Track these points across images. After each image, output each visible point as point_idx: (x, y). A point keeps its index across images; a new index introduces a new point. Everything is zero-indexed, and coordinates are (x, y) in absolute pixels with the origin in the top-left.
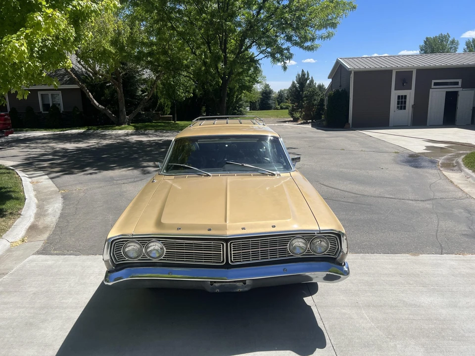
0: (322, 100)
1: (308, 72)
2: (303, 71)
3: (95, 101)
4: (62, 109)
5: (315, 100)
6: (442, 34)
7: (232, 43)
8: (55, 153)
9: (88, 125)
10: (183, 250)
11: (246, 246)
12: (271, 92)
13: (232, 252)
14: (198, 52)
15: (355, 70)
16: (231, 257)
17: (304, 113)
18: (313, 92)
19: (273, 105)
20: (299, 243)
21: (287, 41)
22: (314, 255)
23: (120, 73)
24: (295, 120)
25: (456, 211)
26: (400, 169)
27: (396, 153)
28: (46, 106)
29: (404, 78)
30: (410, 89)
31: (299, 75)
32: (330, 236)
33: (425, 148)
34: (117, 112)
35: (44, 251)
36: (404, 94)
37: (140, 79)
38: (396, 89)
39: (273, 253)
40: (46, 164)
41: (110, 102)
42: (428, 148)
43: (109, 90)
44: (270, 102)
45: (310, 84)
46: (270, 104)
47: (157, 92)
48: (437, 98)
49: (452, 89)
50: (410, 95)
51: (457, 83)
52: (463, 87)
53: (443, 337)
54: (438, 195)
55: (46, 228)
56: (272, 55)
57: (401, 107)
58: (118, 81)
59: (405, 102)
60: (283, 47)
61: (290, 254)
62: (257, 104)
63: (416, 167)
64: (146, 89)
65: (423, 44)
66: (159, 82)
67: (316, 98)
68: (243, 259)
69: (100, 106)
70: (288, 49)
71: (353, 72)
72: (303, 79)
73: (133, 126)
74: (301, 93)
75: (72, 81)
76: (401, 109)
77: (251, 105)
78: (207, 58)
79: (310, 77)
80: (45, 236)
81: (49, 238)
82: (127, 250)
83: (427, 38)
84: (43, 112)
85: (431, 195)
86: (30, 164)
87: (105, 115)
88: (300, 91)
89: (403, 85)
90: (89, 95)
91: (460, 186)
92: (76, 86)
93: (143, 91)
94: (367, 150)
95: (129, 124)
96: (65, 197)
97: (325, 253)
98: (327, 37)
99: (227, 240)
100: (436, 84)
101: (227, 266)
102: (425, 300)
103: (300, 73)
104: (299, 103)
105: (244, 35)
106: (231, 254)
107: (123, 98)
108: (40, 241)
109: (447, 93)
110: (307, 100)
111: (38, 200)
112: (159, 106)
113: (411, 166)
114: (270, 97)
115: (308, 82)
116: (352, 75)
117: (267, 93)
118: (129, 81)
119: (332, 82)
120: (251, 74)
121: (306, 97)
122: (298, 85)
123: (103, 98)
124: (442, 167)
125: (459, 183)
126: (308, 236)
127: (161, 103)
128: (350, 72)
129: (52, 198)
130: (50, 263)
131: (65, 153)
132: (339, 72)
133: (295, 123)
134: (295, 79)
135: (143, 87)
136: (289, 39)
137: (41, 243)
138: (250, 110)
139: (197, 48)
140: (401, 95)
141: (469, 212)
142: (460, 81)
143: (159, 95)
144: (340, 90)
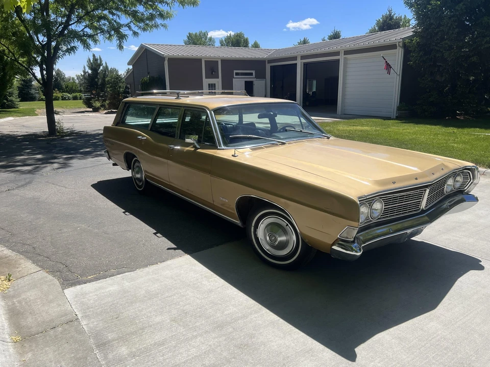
1: (100, 57)
2: (94, 56)
12: (31, 80)
15: (169, 56)
19: (37, 95)
20: (450, 181)
22: (453, 190)
24: (96, 110)
29: (212, 67)
30: (218, 77)
31: (90, 60)
36: (213, 83)
38: (206, 78)
44: (33, 91)
45: (104, 70)
49: (249, 79)
50: (218, 83)
51: (251, 74)
52: (257, 77)
65: (186, 39)
71: (167, 59)
79: (103, 62)
89: (212, 73)
97: (459, 187)
100: (237, 74)
103: (92, 58)
104: (96, 91)
109: (246, 82)
110: (110, 87)
114: (31, 85)
115: (101, 68)
128: (164, 59)
132: (144, 58)
134: (87, 64)
140: (211, 83)
142: (253, 72)
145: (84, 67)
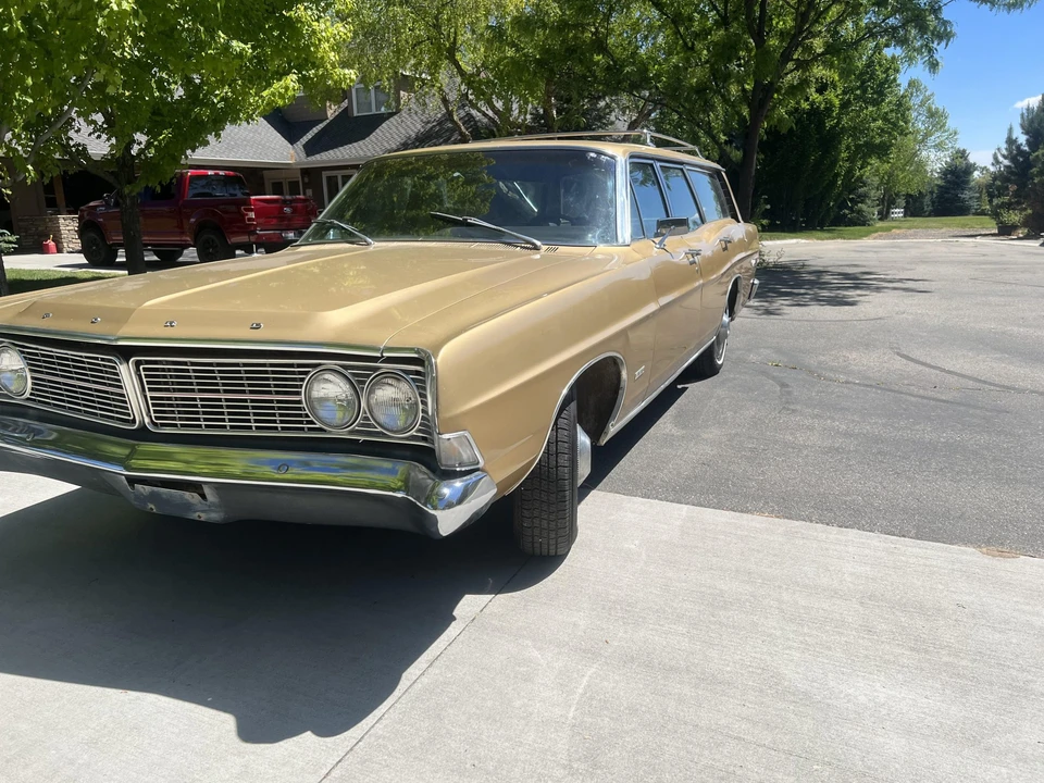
10: (58, 376)
11: (181, 380)
12: (970, 169)
13: (148, 393)
16: (147, 410)
17: (1029, 211)
19: (974, 204)
22: (383, 434)
24: (1005, 231)
44: (966, 195)
46: (963, 201)
62: (927, 200)
68: (181, 418)
74: (1031, 157)
77: (907, 203)
88: (1031, 153)
97: (413, 432)
101: (142, 434)
106: (144, 398)
114: (967, 182)
117: (958, 174)
122: (1022, 139)
133: (1002, 238)
138: (905, 216)
145: (1011, 130)
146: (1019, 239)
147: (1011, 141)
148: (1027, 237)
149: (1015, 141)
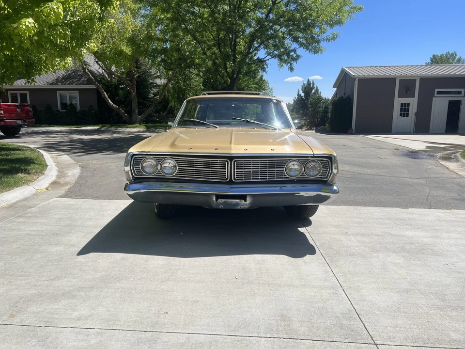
0: (326, 108)
1: (313, 82)
2: (308, 80)
3: (110, 101)
4: (79, 108)
5: (319, 107)
6: (449, 52)
7: (242, 45)
8: (72, 141)
9: (102, 124)
10: (193, 167)
11: (248, 166)
13: (235, 170)
14: (208, 53)
15: (359, 77)
16: (234, 175)
17: (308, 120)
18: (318, 99)
20: (294, 166)
21: (293, 41)
22: (307, 177)
23: (134, 75)
25: (448, 185)
26: (398, 159)
27: (396, 149)
28: (64, 105)
29: (407, 86)
30: (414, 97)
31: (304, 84)
32: (323, 160)
33: (425, 147)
34: (129, 112)
35: (66, 196)
36: (407, 102)
37: (153, 83)
38: (399, 97)
39: (271, 173)
40: (65, 148)
41: (125, 102)
42: (428, 147)
43: (123, 91)
45: (315, 93)
47: (168, 96)
48: (440, 106)
49: (455, 98)
50: (413, 103)
51: (460, 93)
53: (423, 253)
54: (432, 175)
55: (66, 184)
56: (279, 57)
57: (404, 114)
58: (132, 82)
59: (408, 110)
60: (291, 49)
61: (286, 176)
63: (415, 158)
64: (158, 92)
66: (170, 85)
67: (321, 105)
68: (244, 177)
69: (114, 105)
70: (294, 51)
71: (357, 79)
72: (308, 88)
73: (144, 125)
74: (306, 101)
75: (89, 82)
76: (404, 116)
78: (217, 59)
79: (315, 86)
80: (67, 188)
81: (69, 189)
82: (144, 165)
83: (434, 56)
84: (61, 111)
85: (427, 176)
86: (50, 147)
87: (118, 114)
88: (306, 99)
89: (407, 93)
90: (104, 95)
91: (455, 171)
92: (93, 87)
93: (155, 95)
94: (367, 147)
95: (140, 124)
96: (82, 167)
97: (318, 176)
98: (332, 39)
99: (231, 158)
100: (439, 93)
101: (231, 182)
102: (409, 233)
103: (306, 83)
104: (304, 111)
105: (253, 37)
106: (234, 171)
107: (136, 98)
108: (63, 190)
109: (450, 101)
110: (311, 107)
111: (59, 168)
112: (170, 109)
113: (410, 157)
115: (313, 91)
116: (356, 83)
118: (142, 84)
119: (337, 91)
120: (257, 82)
121: (311, 104)
122: (303, 95)
123: (116, 98)
124: (439, 159)
125: (455, 169)
126: (303, 160)
127: (171, 106)
128: (355, 79)
129: (71, 167)
130: (72, 202)
131: (82, 142)
132: (344, 79)
134: (301, 88)
135: (155, 90)
136: (295, 39)
137: (64, 192)
139: (208, 49)
140: (404, 102)
141: (461, 186)
142: (463, 90)
143: (170, 98)
144: (344, 97)
145: (299, 91)
146: (305, 130)
147: (299, 95)
148: (308, 130)
149: (300, 95)
